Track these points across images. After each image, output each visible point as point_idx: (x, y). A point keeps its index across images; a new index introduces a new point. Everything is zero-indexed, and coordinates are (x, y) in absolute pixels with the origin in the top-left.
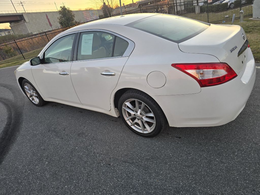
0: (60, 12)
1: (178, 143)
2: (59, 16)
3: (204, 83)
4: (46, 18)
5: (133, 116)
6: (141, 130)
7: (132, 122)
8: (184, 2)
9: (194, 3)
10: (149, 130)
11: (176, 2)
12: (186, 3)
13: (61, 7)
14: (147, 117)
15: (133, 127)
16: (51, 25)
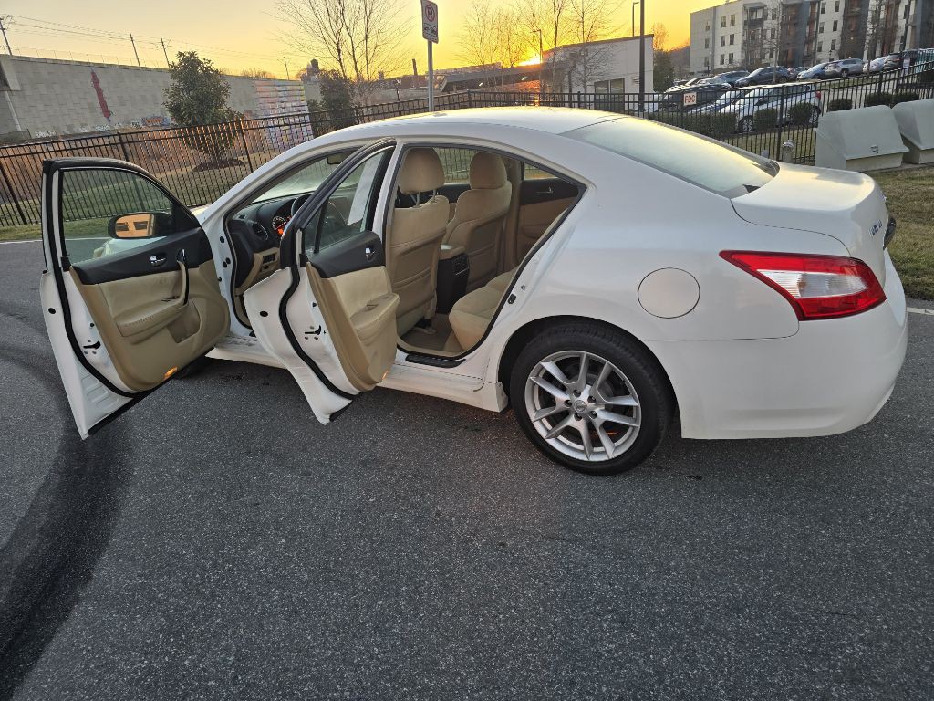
0: (173, 71)
1: (698, 492)
2: (172, 82)
3: (808, 310)
4: (90, 83)
5: (560, 406)
6: (583, 452)
7: (549, 427)
8: (595, 95)
9: (646, 100)
10: (610, 450)
11: (571, 90)
12: (602, 97)
13: (181, 54)
14: (610, 409)
15: (552, 442)
16: (107, 114)
